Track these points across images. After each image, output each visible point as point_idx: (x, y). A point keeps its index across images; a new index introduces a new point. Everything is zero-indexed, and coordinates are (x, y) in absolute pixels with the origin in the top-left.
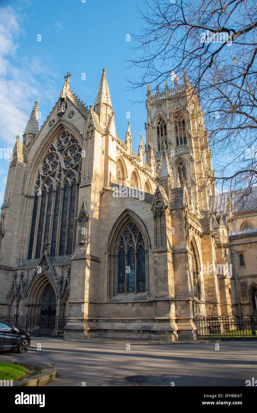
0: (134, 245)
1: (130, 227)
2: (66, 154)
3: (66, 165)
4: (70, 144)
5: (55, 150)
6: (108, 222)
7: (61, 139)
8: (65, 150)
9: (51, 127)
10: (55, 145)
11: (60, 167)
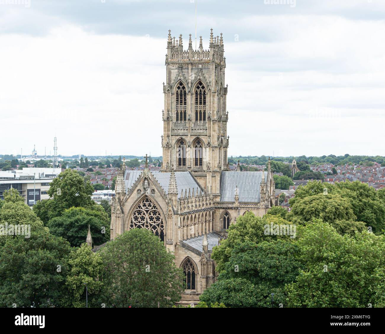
0: (190, 271)
1: (188, 262)
2: (150, 214)
3: (150, 220)
4: (152, 208)
5: (142, 208)
6: (179, 260)
7: (145, 203)
8: (149, 211)
9: (140, 195)
10: (141, 205)
11: (147, 221)
